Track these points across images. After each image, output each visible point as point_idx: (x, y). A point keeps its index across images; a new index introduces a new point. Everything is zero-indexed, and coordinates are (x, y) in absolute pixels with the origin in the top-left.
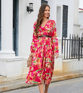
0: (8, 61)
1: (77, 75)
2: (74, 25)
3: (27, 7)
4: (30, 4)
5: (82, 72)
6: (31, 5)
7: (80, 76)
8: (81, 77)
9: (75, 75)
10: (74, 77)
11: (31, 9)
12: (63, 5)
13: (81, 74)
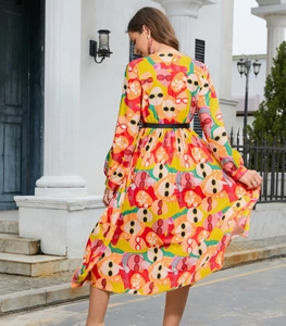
0: (71, 209)
3: (91, 41)
4: (101, 32)
6: (104, 36)
7: (266, 256)
8: (268, 258)
9: (253, 254)
10: (250, 258)
11: (104, 50)
13: (269, 251)
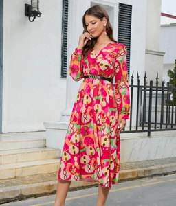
1: (139, 172)
2: (148, 52)
3: (26, 5)
5: (153, 163)
7: (147, 175)
8: (149, 176)
9: (133, 173)
10: (130, 176)
11: (35, 11)
12: (120, 4)
